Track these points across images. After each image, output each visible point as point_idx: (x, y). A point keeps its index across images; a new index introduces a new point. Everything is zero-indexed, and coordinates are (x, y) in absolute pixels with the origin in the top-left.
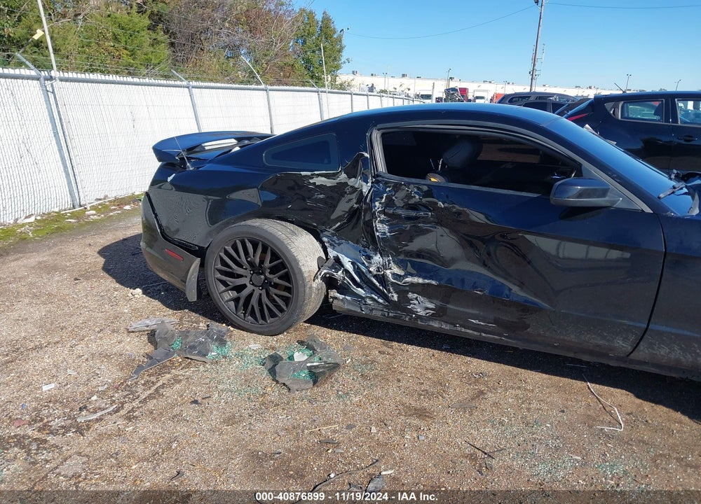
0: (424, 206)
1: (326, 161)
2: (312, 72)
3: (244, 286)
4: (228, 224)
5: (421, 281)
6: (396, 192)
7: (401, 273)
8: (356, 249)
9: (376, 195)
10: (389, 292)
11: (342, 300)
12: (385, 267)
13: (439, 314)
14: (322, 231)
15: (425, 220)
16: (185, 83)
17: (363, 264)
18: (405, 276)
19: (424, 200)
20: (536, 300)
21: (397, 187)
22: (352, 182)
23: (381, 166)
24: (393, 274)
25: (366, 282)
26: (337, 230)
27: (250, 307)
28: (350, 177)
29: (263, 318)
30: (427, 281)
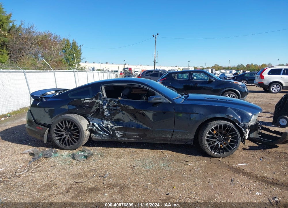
0: (118, 106)
1: (89, 95)
2: (69, 63)
3: (63, 135)
4: (58, 116)
5: (118, 127)
6: (110, 103)
7: (113, 125)
8: (99, 120)
9: (104, 104)
10: (110, 131)
11: (95, 136)
12: (108, 124)
13: (124, 136)
14: (88, 116)
15: (119, 110)
16: (22, 71)
17: (101, 124)
18: (114, 126)
19: (118, 104)
20: (148, 127)
21: (110, 101)
22: (97, 101)
23: (105, 96)
24: (110, 126)
25: (102, 129)
26: (92, 115)
27: (65, 142)
28: (96, 99)
29: (69, 145)
30: (120, 127)
